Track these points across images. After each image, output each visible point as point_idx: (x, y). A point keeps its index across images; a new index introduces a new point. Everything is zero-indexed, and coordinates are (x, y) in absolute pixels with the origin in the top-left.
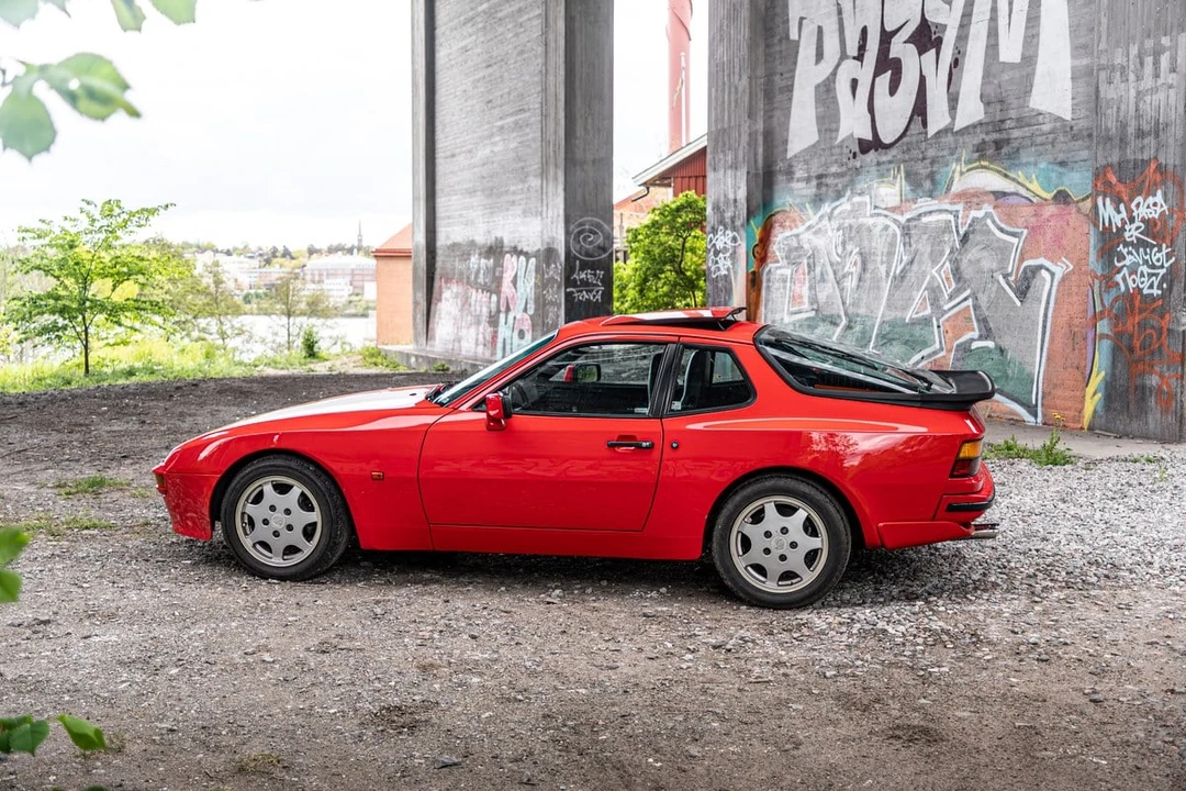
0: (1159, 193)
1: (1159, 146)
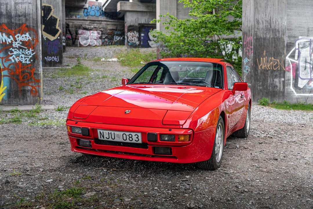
0: (27, 34)
1: (26, 20)
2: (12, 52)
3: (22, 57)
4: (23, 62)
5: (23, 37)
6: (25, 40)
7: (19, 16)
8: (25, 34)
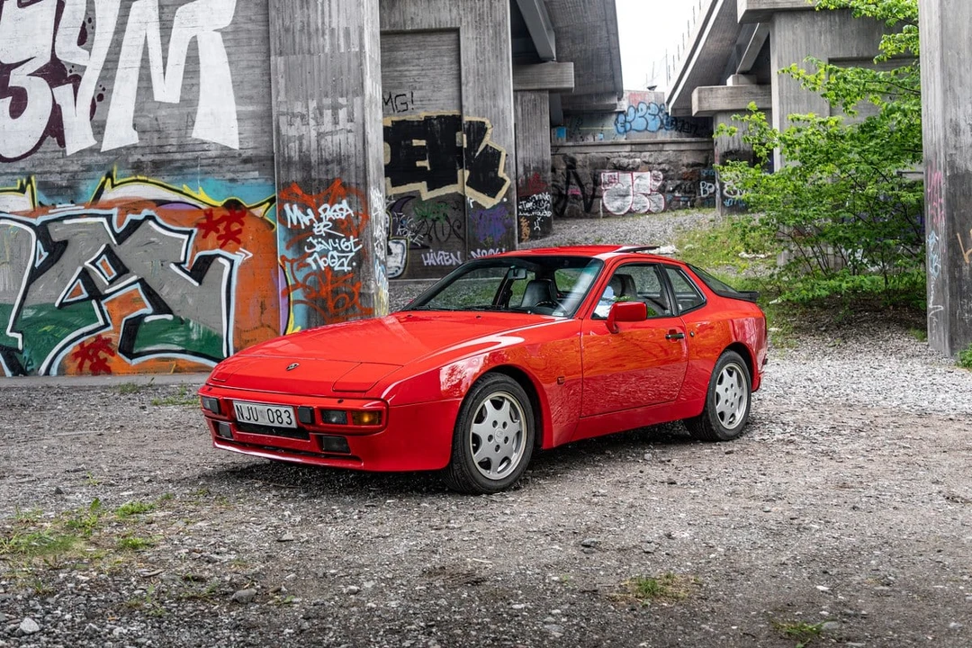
0: (344, 202)
1: (342, 170)
2: (311, 246)
3: (333, 257)
4: (336, 269)
5: (335, 211)
6: (340, 216)
7: (327, 163)
8: (340, 203)
